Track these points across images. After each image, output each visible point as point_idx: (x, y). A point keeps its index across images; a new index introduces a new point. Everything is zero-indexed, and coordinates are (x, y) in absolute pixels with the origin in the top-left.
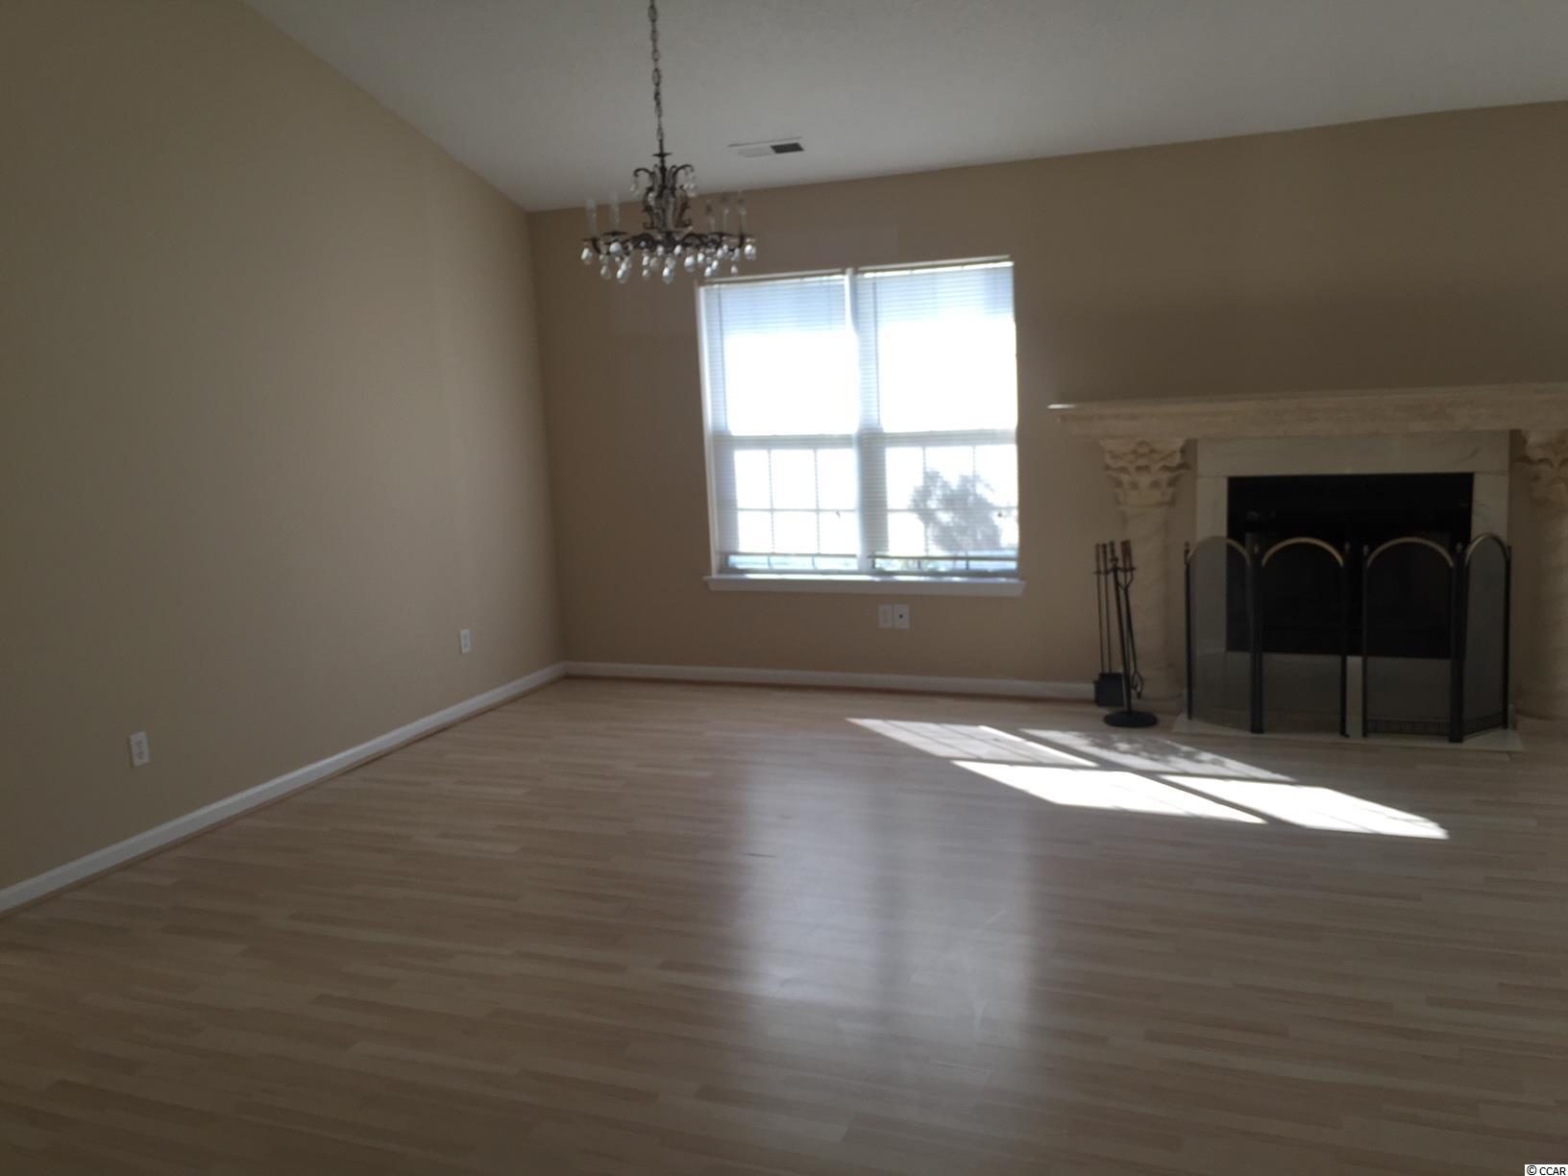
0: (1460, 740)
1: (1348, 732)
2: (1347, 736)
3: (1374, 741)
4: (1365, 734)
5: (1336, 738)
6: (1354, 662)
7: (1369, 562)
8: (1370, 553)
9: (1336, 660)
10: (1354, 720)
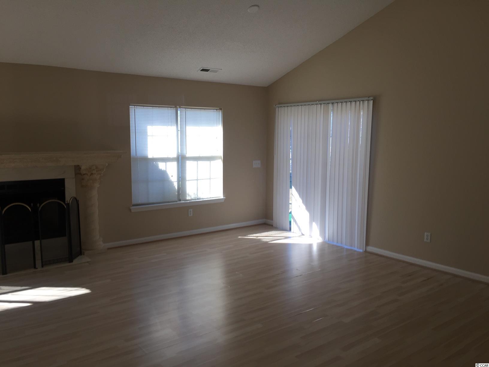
0: (72, 262)
1: (37, 267)
2: (37, 268)
3: (46, 268)
4: (42, 266)
5: (33, 270)
6: (37, 243)
7: (40, 209)
8: (40, 206)
9: (31, 243)
10: (38, 263)
